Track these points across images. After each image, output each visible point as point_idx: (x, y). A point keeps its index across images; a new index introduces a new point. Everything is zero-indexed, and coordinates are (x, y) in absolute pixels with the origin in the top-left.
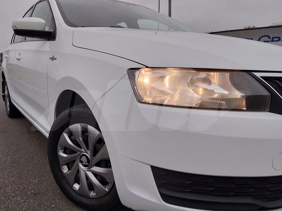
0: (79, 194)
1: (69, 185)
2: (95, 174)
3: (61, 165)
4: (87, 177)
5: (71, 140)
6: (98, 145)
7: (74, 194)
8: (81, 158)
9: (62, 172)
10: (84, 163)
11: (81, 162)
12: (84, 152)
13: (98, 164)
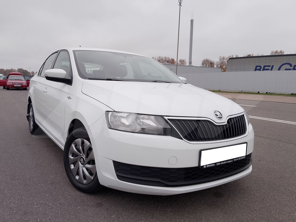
0: (78, 182)
1: (74, 176)
2: (87, 169)
3: (70, 164)
4: (83, 172)
5: (76, 148)
6: (89, 151)
7: (76, 182)
8: (80, 159)
9: (70, 168)
10: (82, 163)
11: (81, 162)
12: (82, 156)
13: (89, 163)
